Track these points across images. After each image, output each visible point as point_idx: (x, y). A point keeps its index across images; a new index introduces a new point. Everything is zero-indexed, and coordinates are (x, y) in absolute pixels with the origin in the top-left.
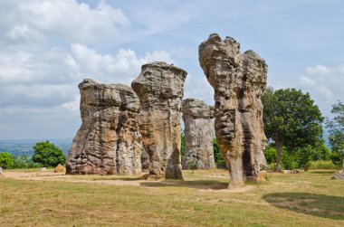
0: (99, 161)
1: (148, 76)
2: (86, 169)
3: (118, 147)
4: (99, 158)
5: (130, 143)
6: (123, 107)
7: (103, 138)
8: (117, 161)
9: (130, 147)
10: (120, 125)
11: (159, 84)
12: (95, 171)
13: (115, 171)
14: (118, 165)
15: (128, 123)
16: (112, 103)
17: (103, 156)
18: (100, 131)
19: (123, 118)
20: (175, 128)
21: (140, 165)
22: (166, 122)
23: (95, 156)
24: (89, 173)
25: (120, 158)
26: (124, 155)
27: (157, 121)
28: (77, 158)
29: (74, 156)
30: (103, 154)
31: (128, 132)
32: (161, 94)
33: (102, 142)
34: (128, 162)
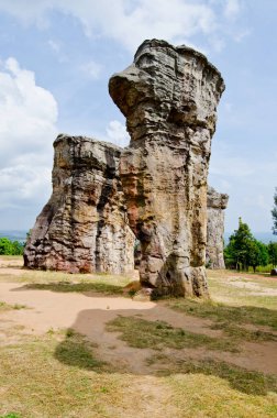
0: (67, 251)
1: (146, 65)
2: (49, 262)
3: (100, 233)
4: (68, 246)
5: (118, 228)
6: (109, 173)
7: (76, 217)
8: (97, 253)
9: (118, 234)
10: (104, 200)
11: (170, 85)
12: (60, 267)
13: (93, 268)
14: (98, 259)
15: (117, 199)
16: (92, 164)
17: (74, 244)
18: (73, 206)
19: (107, 190)
20: (198, 192)
21: (132, 260)
22: (179, 174)
23: (63, 243)
24: (52, 269)
25: (101, 249)
26: (109, 245)
27: (160, 169)
28: (37, 244)
29: (33, 241)
30: (75, 241)
31: (116, 211)
32: (174, 111)
33: (73, 222)
34: (114, 256)
